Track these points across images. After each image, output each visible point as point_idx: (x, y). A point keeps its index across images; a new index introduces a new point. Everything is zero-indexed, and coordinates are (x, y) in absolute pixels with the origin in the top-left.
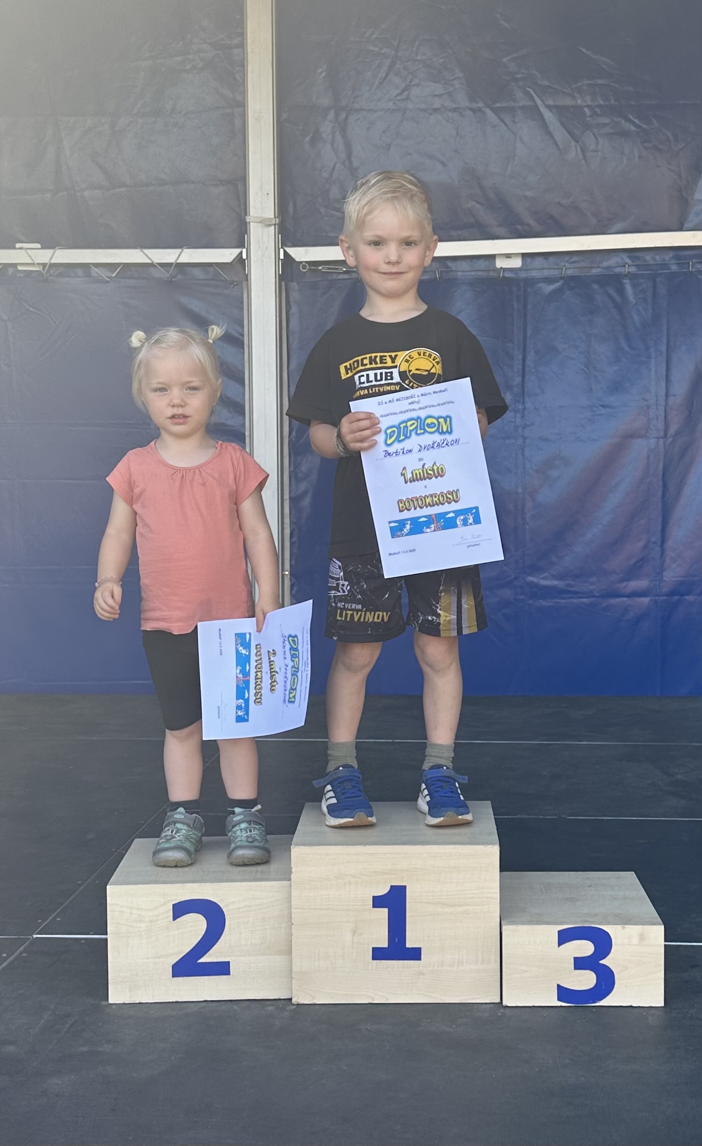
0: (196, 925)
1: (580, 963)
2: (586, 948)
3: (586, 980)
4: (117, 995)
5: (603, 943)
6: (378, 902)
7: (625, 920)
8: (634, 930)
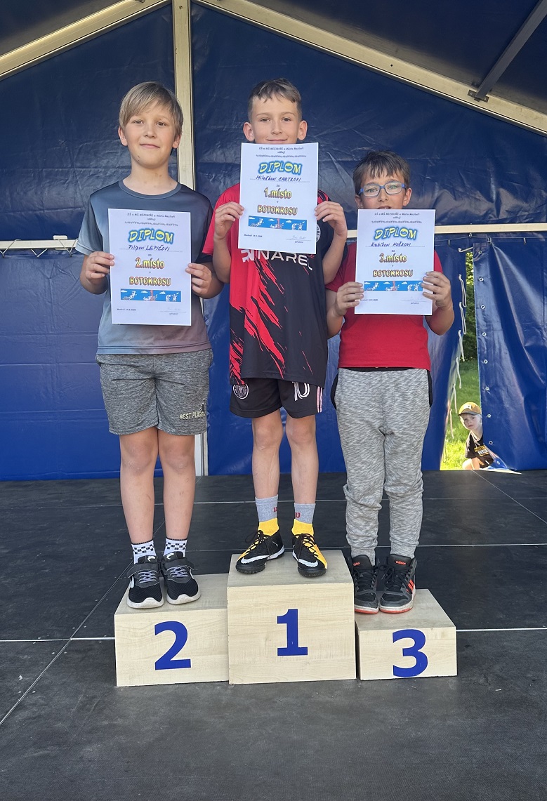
0: (169, 637)
1: (407, 652)
2: (409, 643)
3: (410, 662)
4: (120, 682)
5: (420, 639)
6: (281, 620)
7: (433, 625)
8: (438, 630)
